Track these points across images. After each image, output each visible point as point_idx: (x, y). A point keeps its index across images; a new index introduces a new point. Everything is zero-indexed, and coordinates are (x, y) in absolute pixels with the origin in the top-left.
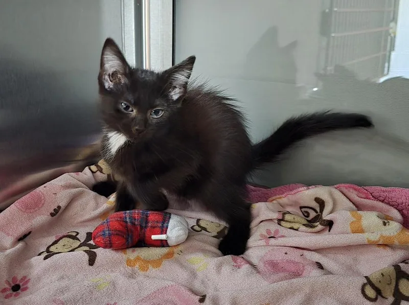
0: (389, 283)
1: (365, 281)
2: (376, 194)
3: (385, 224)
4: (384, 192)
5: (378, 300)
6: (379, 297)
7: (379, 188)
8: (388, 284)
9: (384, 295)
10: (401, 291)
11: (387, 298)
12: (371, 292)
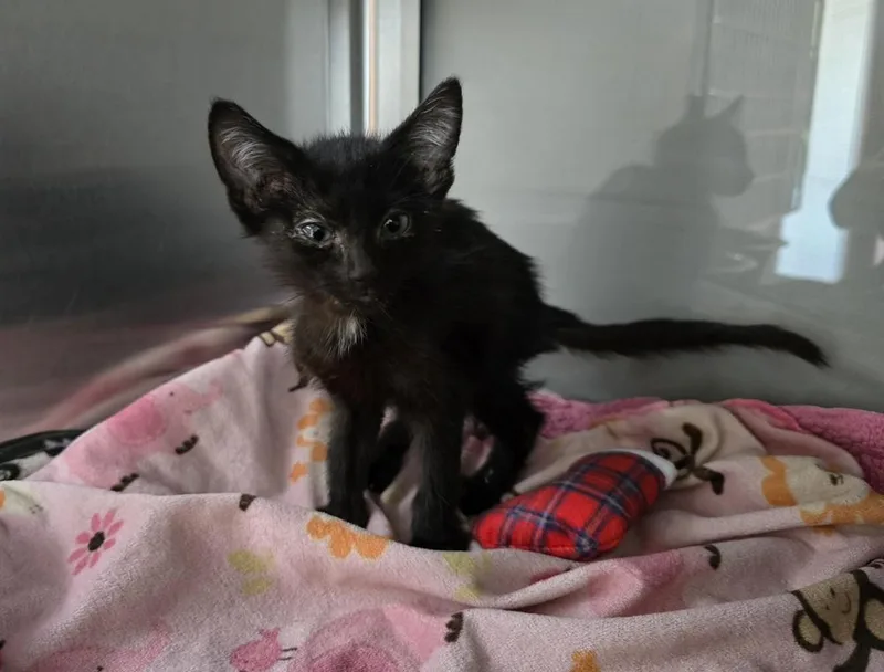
0: (845, 608)
1: (801, 607)
2: (807, 420)
3: (834, 481)
4: (823, 416)
5: (824, 649)
6: (826, 641)
7: (813, 409)
8: (844, 612)
9: (834, 636)
10: (870, 627)
11: (840, 644)
12: (810, 632)
